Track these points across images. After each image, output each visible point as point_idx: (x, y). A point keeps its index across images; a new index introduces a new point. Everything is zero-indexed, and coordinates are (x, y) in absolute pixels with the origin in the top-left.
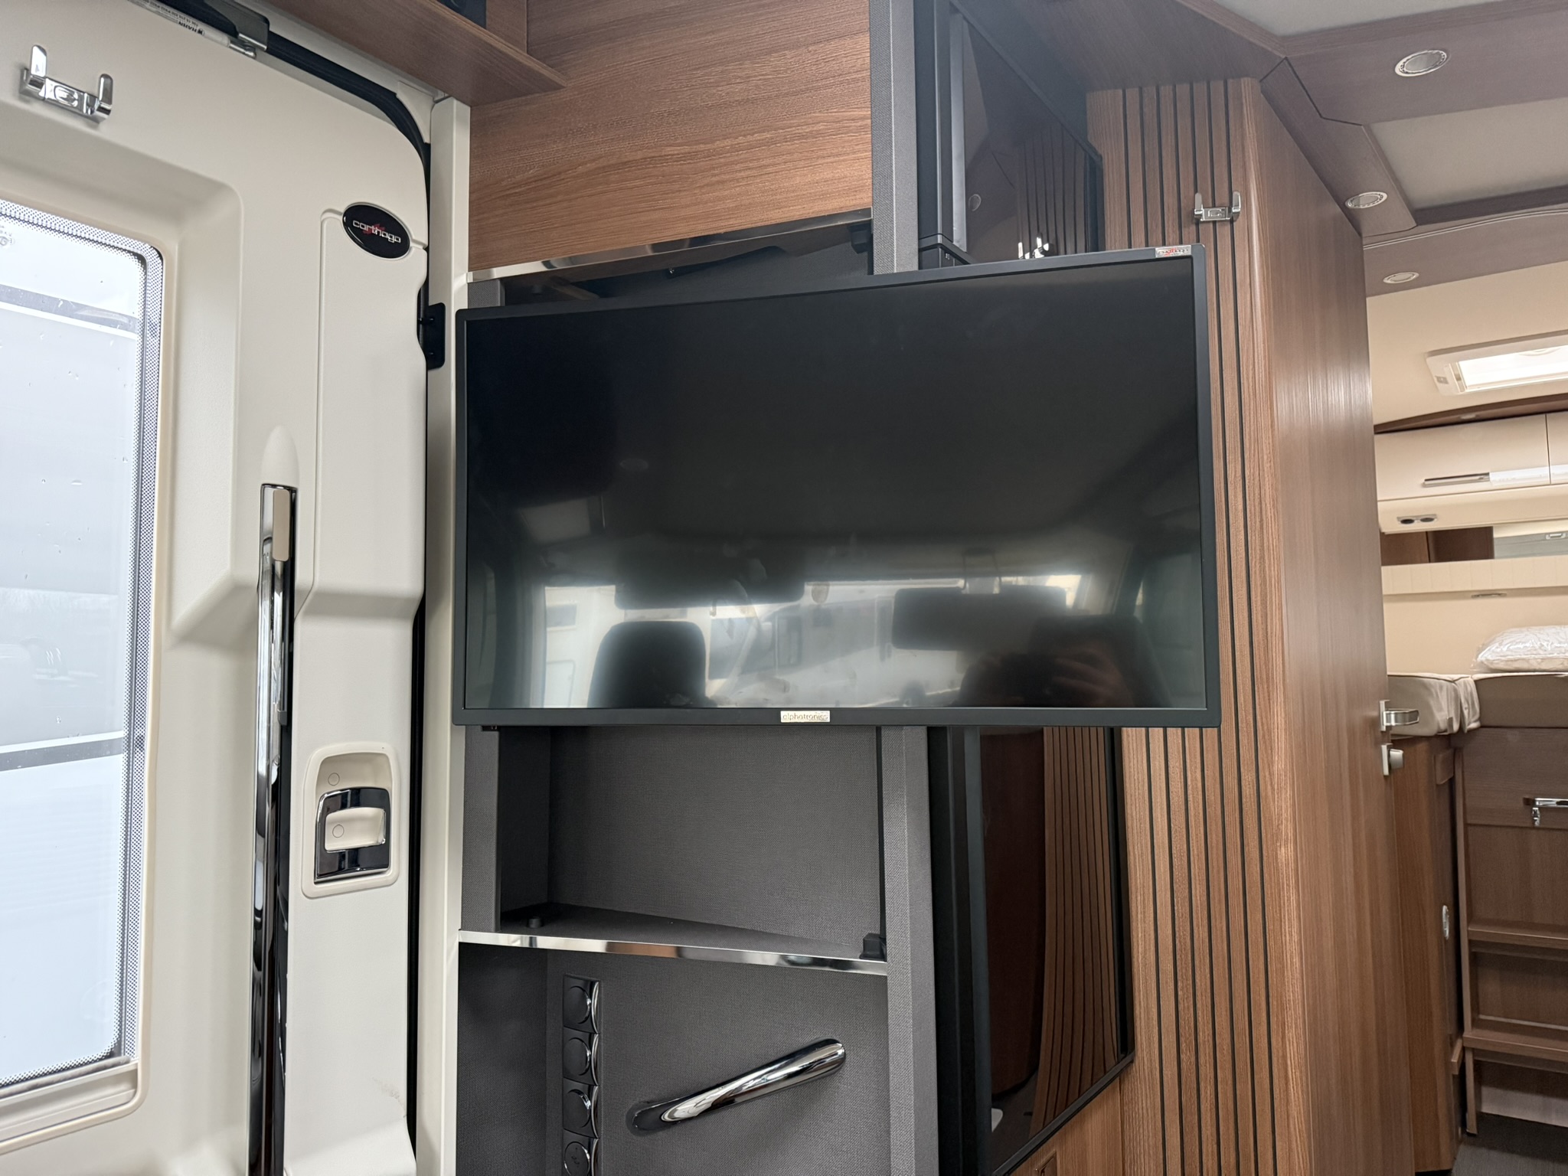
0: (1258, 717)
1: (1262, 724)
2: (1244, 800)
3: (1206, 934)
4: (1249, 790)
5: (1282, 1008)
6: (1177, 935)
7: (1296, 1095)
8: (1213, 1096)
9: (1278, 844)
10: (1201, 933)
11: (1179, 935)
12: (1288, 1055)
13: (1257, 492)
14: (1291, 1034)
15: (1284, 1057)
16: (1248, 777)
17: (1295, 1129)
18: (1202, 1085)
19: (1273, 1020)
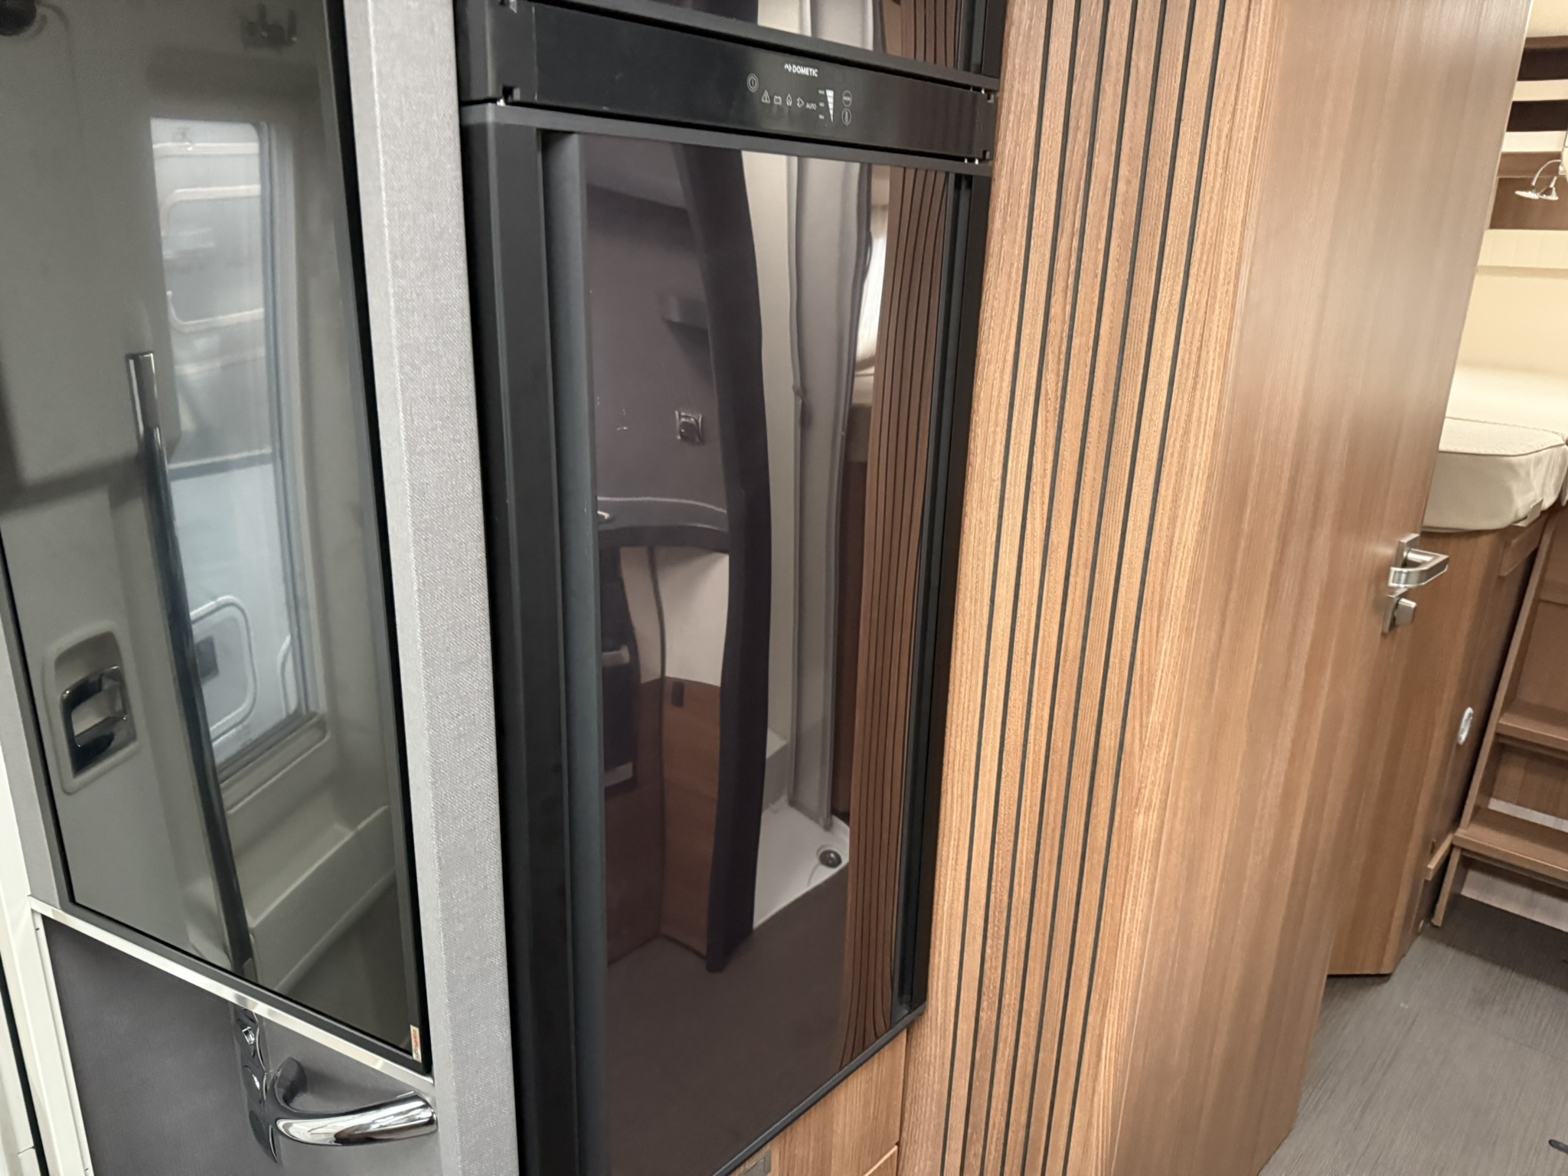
0: (1138, 653)
1: (1142, 663)
2: (1101, 752)
3: (1028, 896)
4: (1109, 742)
5: (1108, 986)
6: (993, 890)
7: (1107, 1074)
8: (1011, 1058)
9: (1137, 811)
10: (1022, 892)
11: (996, 890)
12: (1105, 1035)
13: (1198, 331)
14: (1112, 1015)
15: (1101, 1036)
16: (1111, 725)
17: (1099, 1105)
18: (1001, 1045)
19: (1094, 997)
